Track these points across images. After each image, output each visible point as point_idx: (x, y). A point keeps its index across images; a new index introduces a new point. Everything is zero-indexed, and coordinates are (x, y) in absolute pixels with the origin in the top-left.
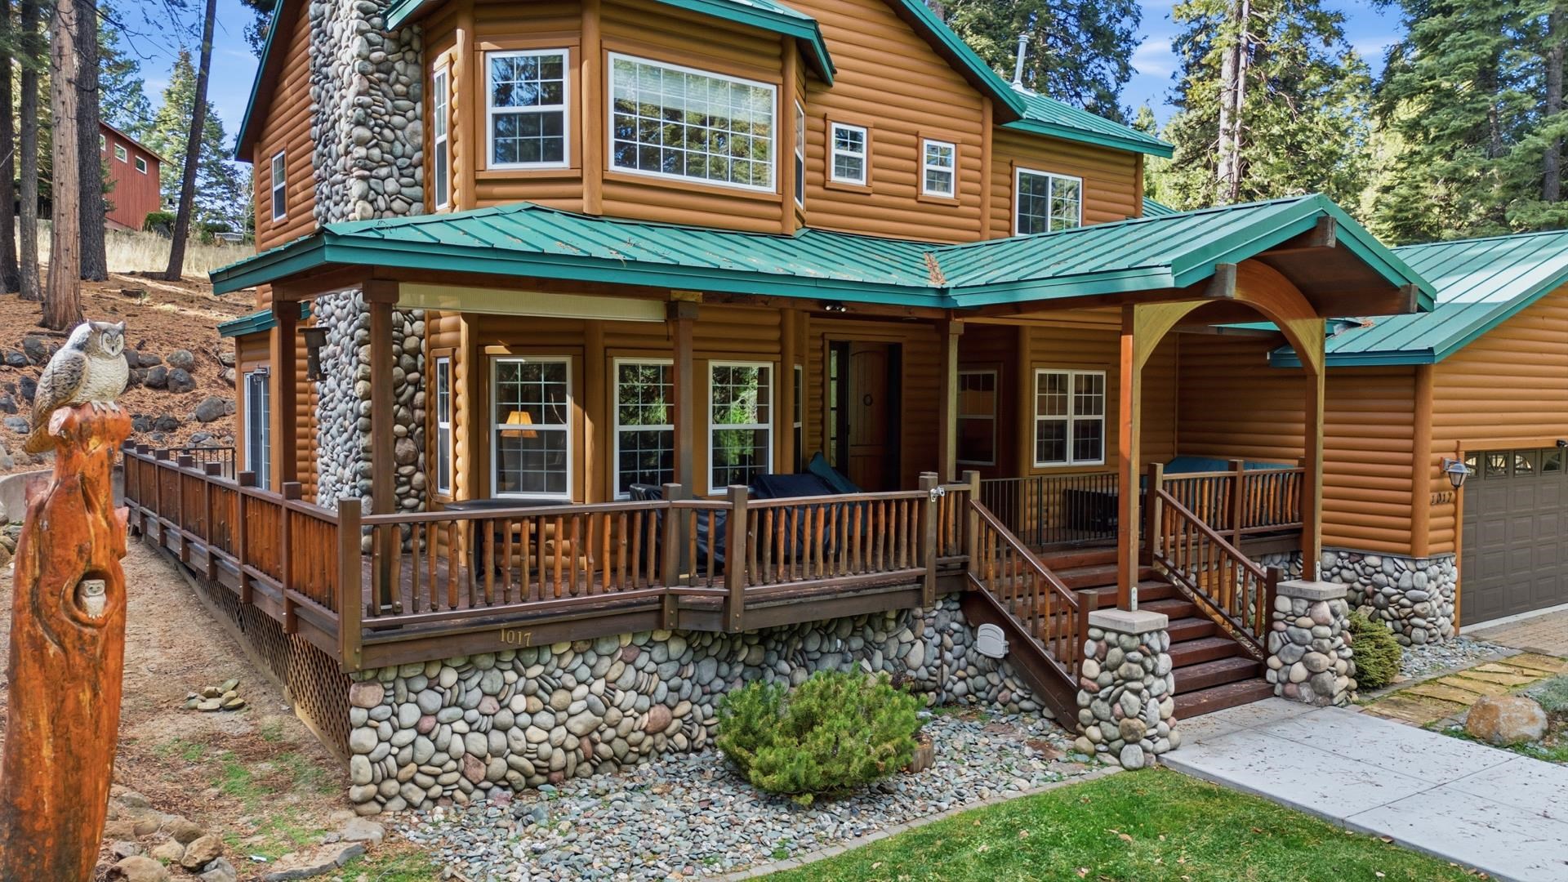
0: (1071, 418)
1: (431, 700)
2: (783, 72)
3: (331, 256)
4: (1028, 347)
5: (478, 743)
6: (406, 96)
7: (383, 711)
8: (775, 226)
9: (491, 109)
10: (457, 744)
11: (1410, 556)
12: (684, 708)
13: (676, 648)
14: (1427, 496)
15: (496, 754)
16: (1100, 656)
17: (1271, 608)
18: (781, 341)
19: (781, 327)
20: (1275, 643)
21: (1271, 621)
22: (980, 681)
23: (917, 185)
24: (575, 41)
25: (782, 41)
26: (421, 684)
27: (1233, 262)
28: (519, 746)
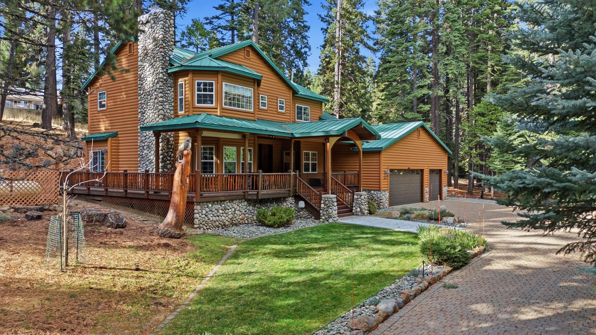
0: (310, 162)
1: (207, 209)
2: (254, 86)
3: (198, 126)
4: (302, 146)
5: (214, 219)
6: (170, 87)
7: (200, 211)
8: (253, 118)
9: (197, 93)
10: (211, 219)
11: (379, 190)
12: (247, 215)
13: (246, 203)
14: (382, 178)
15: (217, 221)
16: (324, 203)
17: (353, 198)
18: (254, 143)
19: (254, 140)
20: (354, 205)
21: (353, 200)
22: (299, 214)
23: (277, 109)
24: (216, 79)
25: (254, 79)
26: (206, 206)
27: (346, 130)
28: (221, 220)
